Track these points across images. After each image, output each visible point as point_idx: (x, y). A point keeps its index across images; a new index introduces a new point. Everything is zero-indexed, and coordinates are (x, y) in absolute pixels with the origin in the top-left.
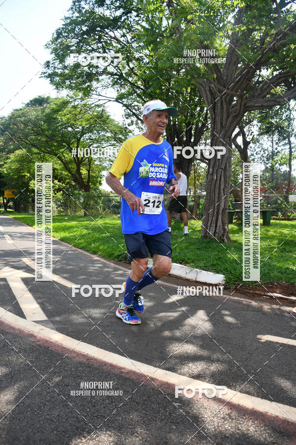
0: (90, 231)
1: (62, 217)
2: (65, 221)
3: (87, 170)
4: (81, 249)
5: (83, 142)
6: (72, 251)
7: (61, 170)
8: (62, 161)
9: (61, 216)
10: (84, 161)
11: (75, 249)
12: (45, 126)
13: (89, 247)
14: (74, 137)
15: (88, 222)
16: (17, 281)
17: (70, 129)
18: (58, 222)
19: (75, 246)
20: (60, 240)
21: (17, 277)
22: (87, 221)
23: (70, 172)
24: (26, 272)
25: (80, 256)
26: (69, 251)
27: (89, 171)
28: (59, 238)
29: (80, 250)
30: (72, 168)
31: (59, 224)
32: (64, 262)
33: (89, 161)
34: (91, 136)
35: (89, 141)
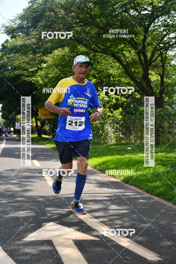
0: (169, 169)
1: (123, 146)
2: (128, 152)
3: (159, 75)
4: (158, 195)
5: (154, 31)
6: (143, 198)
7: (119, 77)
8: (120, 62)
9: (121, 144)
10: (155, 60)
11: (149, 195)
12: (96, 11)
13: (170, 193)
14: (140, 25)
15: (164, 154)
16: (68, 246)
17: (132, 12)
18: (117, 154)
19: (147, 191)
20: (123, 181)
21: (68, 239)
22: (162, 152)
23: (133, 79)
24: (79, 230)
25: (157, 207)
26: (139, 198)
27: (162, 77)
28: (122, 178)
29: (156, 199)
30: (135, 72)
31: (119, 157)
32: (135, 216)
33: (162, 61)
34: (165, 21)
35: (162, 29)
